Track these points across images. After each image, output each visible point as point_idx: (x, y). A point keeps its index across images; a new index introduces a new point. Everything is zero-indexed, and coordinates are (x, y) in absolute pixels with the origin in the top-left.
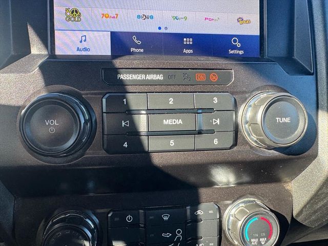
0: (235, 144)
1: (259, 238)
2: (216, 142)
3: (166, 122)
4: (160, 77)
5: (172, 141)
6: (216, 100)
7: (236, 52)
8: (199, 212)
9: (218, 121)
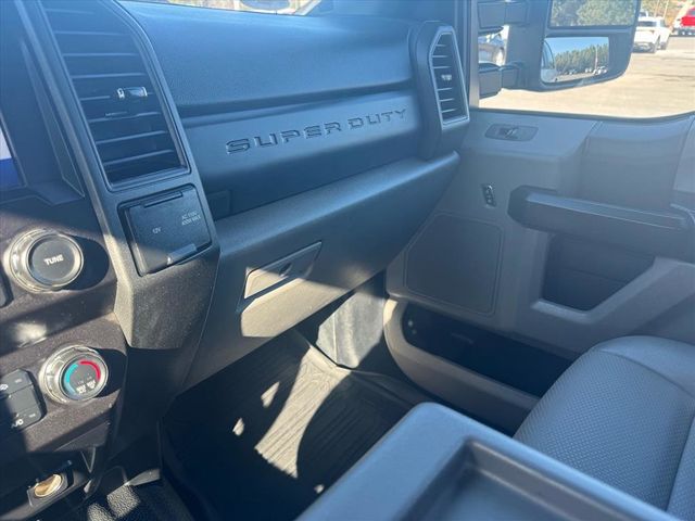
0: (10, 299)
1: (85, 383)
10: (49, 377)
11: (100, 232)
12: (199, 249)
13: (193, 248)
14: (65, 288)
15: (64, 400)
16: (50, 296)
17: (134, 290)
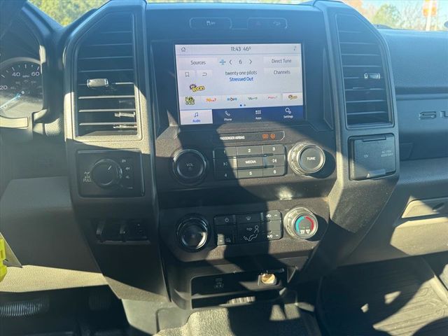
0: (286, 173)
1: (305, 229)
2: (275, 172)
3: (247, 162)
4: (243, 138)
5: (251, 173)
6: (274, 149)
7: (289, 117)
8: (268, 216)
9: (276, 161)
10: (289, 220)
11: (335, 150)
12: (388, 174)
13: (383, 172)
14: (311, 175)
15: (292, 234)
16: (303, 177)
17: (344, 187)
